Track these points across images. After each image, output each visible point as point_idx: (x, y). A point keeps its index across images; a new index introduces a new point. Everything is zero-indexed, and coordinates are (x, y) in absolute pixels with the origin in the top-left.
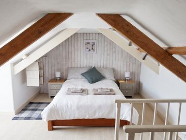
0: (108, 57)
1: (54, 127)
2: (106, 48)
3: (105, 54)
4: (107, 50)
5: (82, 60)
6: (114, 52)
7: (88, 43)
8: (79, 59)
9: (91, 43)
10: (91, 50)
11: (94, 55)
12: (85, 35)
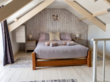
0: (67, 24)
1: (37, 68)
2: (65, 19)
3: (65, 22)
4: (66, 20)
5: (50, 27)
6: (71, 21)
7: (54, 15)
8: (48, 26)
9: (55, 15)
10: (56, 20)
11: (57, 23)
12: (52, 10)
